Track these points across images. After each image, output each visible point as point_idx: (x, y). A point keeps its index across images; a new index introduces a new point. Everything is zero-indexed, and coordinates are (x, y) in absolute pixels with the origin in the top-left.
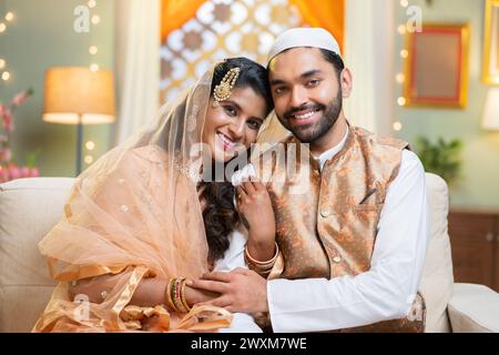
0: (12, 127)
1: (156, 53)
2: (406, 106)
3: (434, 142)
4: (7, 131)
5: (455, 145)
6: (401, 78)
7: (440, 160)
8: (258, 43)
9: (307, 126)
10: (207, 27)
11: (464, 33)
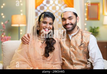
0: (5, 28)
1: (34, 11)
2: (87, 20)
3: (93, 27)
4: (4, 29)
5: (97, 28)
6: (86, 14)
7: (95, 31)
8: (56, 8)
9: (69, 28)
10: (45, 5)
11: (99, 4)
